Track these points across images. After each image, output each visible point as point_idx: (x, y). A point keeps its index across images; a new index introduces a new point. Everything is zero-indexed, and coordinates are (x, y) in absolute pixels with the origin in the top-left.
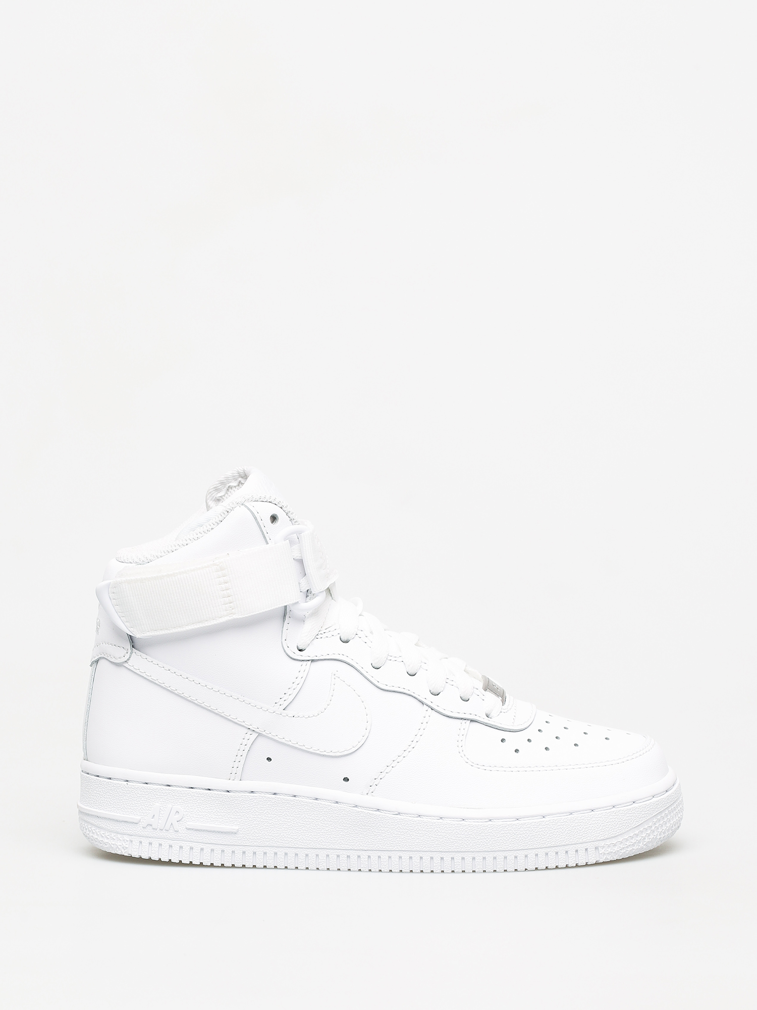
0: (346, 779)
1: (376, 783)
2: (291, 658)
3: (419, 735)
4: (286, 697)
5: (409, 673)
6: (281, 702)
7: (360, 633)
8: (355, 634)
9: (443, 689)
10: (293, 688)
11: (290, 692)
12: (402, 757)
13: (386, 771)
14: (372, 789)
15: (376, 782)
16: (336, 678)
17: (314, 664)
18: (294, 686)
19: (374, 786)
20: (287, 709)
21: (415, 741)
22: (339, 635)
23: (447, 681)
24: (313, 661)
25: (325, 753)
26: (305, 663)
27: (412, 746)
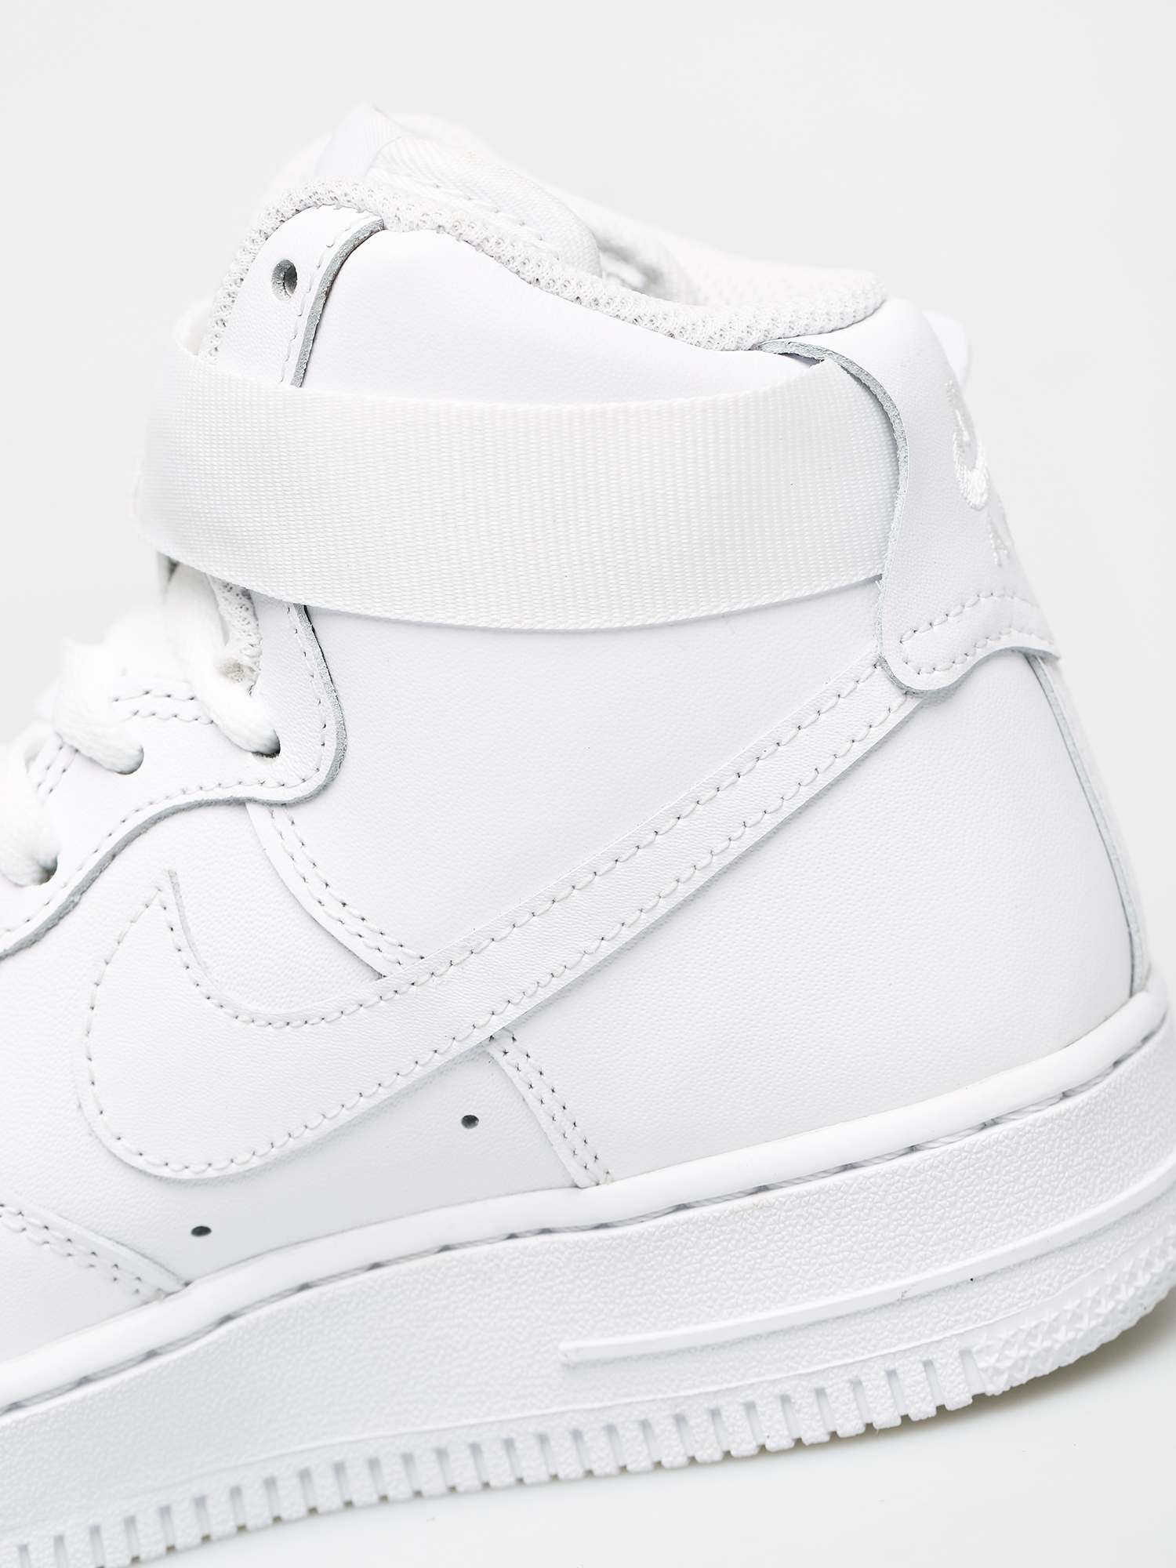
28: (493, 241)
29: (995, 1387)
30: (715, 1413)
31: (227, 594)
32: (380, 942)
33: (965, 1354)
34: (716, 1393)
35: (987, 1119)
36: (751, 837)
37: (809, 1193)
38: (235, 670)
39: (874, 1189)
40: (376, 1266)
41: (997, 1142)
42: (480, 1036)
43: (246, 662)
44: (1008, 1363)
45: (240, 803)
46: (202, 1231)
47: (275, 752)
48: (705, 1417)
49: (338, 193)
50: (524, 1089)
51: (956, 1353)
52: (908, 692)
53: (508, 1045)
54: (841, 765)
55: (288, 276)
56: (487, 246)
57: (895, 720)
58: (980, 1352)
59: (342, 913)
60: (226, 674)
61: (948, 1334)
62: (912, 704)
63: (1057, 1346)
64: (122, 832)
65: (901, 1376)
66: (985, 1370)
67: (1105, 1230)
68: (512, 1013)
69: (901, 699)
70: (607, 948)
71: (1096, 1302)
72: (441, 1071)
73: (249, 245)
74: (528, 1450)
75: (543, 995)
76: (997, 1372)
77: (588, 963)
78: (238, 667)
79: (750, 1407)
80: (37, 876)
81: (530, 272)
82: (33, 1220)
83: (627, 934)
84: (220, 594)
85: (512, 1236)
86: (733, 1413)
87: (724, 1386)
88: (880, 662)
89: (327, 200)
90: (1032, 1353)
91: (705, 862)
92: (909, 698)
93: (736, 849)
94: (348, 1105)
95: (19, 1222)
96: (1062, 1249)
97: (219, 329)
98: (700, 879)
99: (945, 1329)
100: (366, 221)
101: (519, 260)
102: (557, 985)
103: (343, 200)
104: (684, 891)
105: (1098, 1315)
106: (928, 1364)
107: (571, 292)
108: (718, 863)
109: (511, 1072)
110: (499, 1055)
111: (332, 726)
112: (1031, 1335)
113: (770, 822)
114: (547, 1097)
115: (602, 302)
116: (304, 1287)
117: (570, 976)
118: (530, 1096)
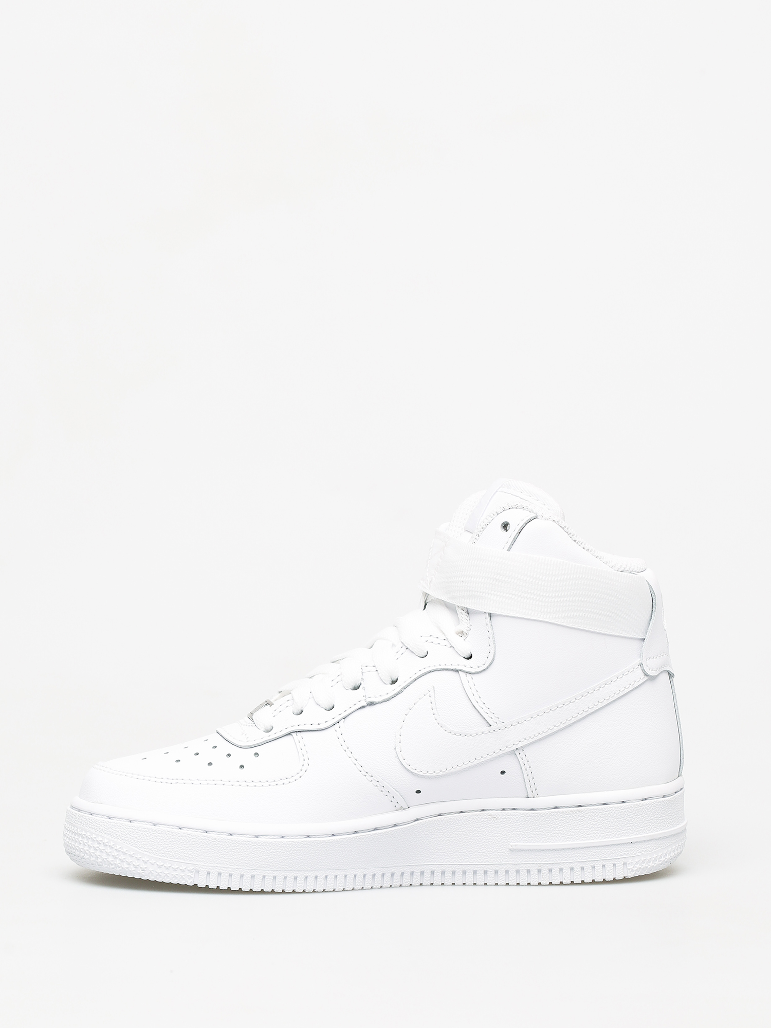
28: (567, 527)
29: (630, 875)
30: (550, 870)
31: (462, 612)
32: (492, 716)
33: (624, 864)
34: (553, 863)
35: (644, 798)
36: (600, 705)
37: (594, 809)
38: (462, 634)
39: (611, 811)
40: (462, 812)
41: (646, 805)
42: (515, 747)
43: (465, 631)
44: (636, 868)
45: (457, 671)
46: (418, 792)
47: (471, 657)
48: (548, 871)
49: (524, 506)
50: (522, 765)
51: (622, 863)
52: (646, 675)
53: (521, 752)
54: (626, 691)
55: (505, 526)
56: (565, 529)
57: (641, 681)
58: (629, 864)
59: (483, 706)
60: (458, 634)
61: (622, 857)
62: (646, 678)
63: (649, 867)
64: (419, 674)
65: (606, 867)
66: (629, 869)
67: (667, 837)
68: (526, 742)
69: (644, 676)
70: (556, 729)
71: (661, 857)
72: (500, 756)
73: (492, 515)
74: (491, 874)
75: (536, 739)
76: (633, 871)
77: (550, 732)
78: (462, 633)
79: (561, 870)
80: (391, 682)
81: (574, 538)
82: (375, 778)
83: (562, 726)
84: (459, 611)
85: (504, 810)
86: (556, 870)
87: (556, 862)
88: (641, 665)
89: (521, 507)
90: (642, 867)
91: (586, 710)
92: (645, 676)
93: (595, 708)
94: (471, 761)
95: (371, 779)
96: (656, 839)
97: (477, 537)
98: (585, 714)
99: (621, 855)
100: (533, 515)
101: (572, 534)
102: (540, 736)
103: (525, 508)
104: (580, 717)
105: (661, 861)
106: (614, 865)
107: (583, 546)
108: (590, 711)
109: (520, 759)
110: (518, 754)
111: (492, 653)
112: (643, 862)
113: (606, 702)
114: (528, 769)
115: (589, 550)
116: (440, 815)
117: (544, 735)
118: (523, 768)
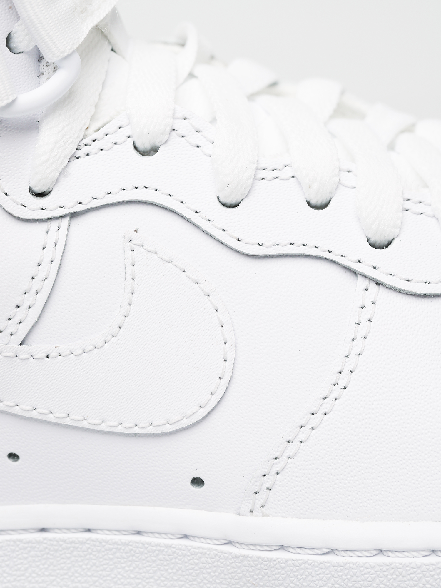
0: (197, 482)
1: (268, 485)
2: (19, 219)
3: (353, 356)
4: (20, 314)
5: (313, 202)
6: (12, 326)
7: (180, 125)
8: (168, 129)
9: (398, 230)
10: (34, 290)
11: (28, 300)
12: (319, 415)
13: (286, 455)
14: (260, 499)
15: (268, 482)
16: (136, 248)
17: (78, 222)
18: (37, 284)
19: (264, 493)
20: (29, 341)
21: (346, 371)
22: (130, 142)
23: (408, 205)
24: (73, 215)
25: (136, 430)
26: (54, 225)
27: (341, 384)
